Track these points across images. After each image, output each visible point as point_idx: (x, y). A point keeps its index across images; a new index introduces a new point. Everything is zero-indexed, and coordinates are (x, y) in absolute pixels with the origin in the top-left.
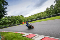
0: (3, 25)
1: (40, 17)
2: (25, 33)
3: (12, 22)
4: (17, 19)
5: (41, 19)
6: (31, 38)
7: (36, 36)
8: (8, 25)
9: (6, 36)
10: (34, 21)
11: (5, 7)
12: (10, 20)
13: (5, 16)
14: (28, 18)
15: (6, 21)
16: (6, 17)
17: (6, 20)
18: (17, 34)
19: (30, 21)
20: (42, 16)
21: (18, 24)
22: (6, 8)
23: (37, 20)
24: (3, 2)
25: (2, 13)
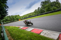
0: (6, 21)
2: (21, 27)
3: (12, 19)
5: (32, 17)
9: (8, 29)
10: (26, 18)
12: (11, 18)
13: (7, 15)
14: (22, 17)
15: (8, 19)
17: (8, 18)
18: (15, 27)
20: (32, 15)
21: (16, 21)
22: (7, 10)
23: (29, 18)
24: (5, 6)
25: (5, 14)
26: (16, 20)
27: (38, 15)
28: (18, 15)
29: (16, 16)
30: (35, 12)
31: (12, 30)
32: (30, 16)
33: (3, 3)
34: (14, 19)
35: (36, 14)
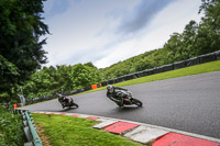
0: (36, 92)
1: (146, 67)
3: (62, 83)
4: (75, 76)
5: (153, 73)
6: (123, 134)
7: (139, 129)
8: (49, 94)
9: (47, 125)
11: (40, 40)
12: (56, 78)
13: (43, 65)
14: (108, 72)
15: (46, 81)
16: (45, 68)
17: (44, 77)
18: (76, 119)
19: (116, 82)
20: (153, 62)
21: (79, 91)
22: (44, 42)
23: (137, 76)
25: (34, 57)
26: (78, 85)
27: (185, 65)
28: (90, 65)
29: (79, 68)
30: (168, 47)
31: (64, 131)
32: (145, 67)
33: (28, 10)
34: (70, 82)
35: (178, 55)
